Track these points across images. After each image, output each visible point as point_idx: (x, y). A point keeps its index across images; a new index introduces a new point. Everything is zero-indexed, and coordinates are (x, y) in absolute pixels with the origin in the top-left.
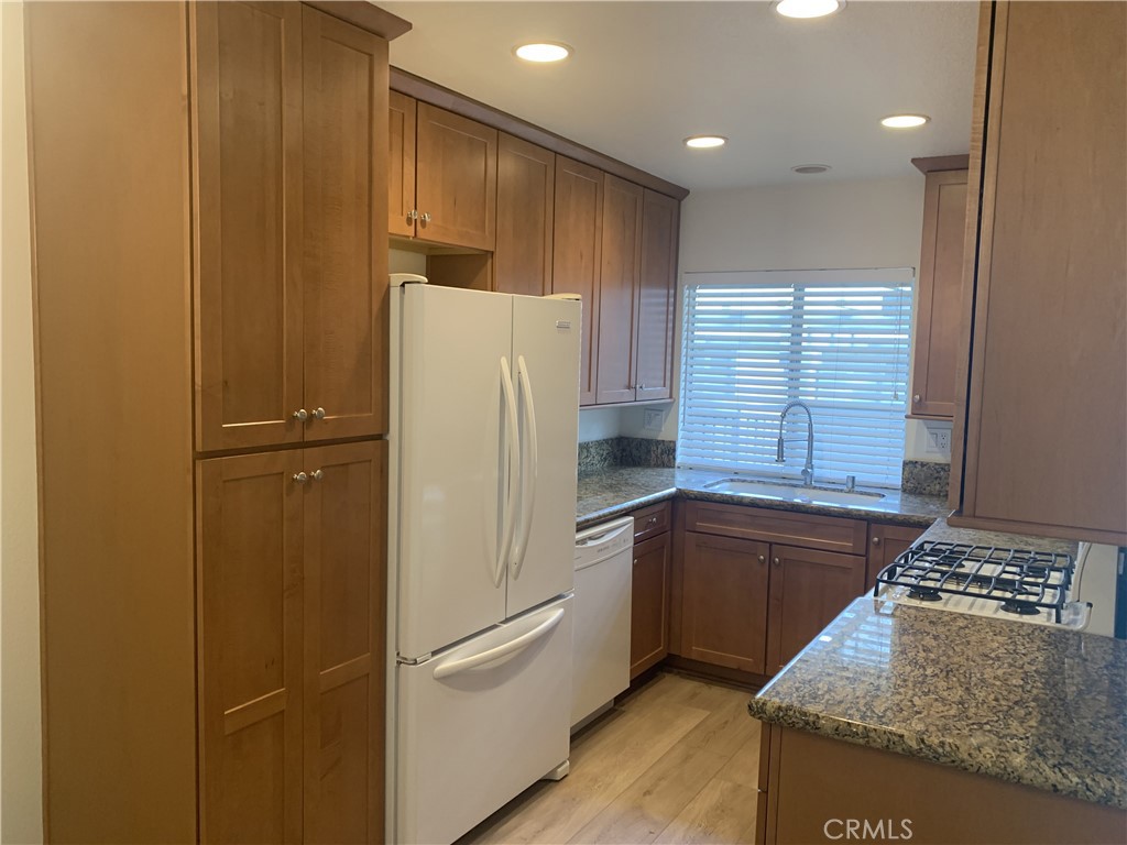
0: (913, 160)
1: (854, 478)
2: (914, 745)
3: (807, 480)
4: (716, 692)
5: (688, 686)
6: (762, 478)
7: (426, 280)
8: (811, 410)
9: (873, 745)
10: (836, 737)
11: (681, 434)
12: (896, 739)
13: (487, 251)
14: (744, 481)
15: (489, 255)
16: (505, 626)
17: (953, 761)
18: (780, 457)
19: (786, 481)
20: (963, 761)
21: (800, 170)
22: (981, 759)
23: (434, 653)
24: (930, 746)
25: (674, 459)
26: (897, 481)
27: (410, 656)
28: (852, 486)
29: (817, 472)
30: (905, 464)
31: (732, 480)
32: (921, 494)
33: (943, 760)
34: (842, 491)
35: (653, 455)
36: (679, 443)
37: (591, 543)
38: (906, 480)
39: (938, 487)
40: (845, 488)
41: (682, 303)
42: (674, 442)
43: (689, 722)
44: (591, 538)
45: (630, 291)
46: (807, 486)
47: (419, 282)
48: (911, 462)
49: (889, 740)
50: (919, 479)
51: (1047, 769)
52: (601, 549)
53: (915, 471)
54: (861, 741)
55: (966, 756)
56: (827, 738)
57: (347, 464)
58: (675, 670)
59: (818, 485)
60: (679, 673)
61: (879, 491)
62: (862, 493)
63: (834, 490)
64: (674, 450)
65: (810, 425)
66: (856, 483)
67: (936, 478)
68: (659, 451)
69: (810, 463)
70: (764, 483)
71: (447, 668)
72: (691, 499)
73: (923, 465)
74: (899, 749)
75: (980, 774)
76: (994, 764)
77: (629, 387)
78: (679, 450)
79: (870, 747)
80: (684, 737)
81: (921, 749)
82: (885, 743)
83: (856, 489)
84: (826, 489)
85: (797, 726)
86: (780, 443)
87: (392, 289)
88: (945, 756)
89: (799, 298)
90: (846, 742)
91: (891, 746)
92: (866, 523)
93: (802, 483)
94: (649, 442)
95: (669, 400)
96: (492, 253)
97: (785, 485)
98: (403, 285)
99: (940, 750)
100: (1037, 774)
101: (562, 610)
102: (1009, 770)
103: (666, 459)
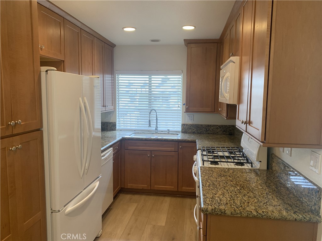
0: (184, 40)
1: (169, 130)
2: (255, 213)
3: (156, 131)
4: (136, 197)
5: (128, 196)
6: (143, 132)
7: (56, 69)
8: (157, 111)
9: (243, 216)
10: (231, 215)
11: (117, 120)
12: (250, 213)
13: (62, 60)
14: (138, 133)
15: (62, 62)
16: (84, 191)
17: (267, 217)
18: (150, 125)
19: (150, 132)
20: (270, 216)
21: (152, 41)
22: (275, 215)
23: (64, 206)
24: (260, 213)
25: (116, 128)
26: (180, 129)
27: (57, 209)
28: (169, 132)
29: (159, 129)
30: (182, 125)
31: (135, 133)
32: (186, 133)
33: (264, 217)
34: (166, 134)
35: (109, 127)
36: (117, 123)
37: (103, 158)
38: (182, 129)
39: (190, 130)
40: (166, 133)
41: (116, 80)
42: (116, 123)
43: (132, 208)
45: (102, 75)
46: (156, 133)
47: (53, 70)
48: (183, 124)
49: (248, 214)
50: (186, 129)
51: (293, 214)
52: (106, 159)
53: (185, 127)
54: (239, 215)
55: (271, 215)
56: (228, 216)
57: (29, 141)
58: (122, 192)
59: (159, 132)
60: (124, 193)
61: (176, 133)
62: (172, 134)
63: (164, 134)
64: (116, 125)
65: (157, 116)
66: (170, 131)
67: (190, 128)
68: (111, 126)
69: (157, 127)
70: (144, 133)
71: (69, 211)
72: (127, 140)
73: (187, 125)
74: (251, 216)
75: (275, 219)
76: (279, 215)
77: (104, 106)
78: (117, 125)
79: (242, 217)
80: (133, 213)
81: (258, 215)
82: (247, 215)
83: (170, 133)
84: (162, 134)
85: (218, 214)
86: (150, 121)
87: (41, 72)
88: (265, 216)
89: (150, 79)
90: (234, 217)
91: (249, 215)
92: (177, 142)
93: (155, 132)
94: (107, 123)
95: (114, 110)
96: (63, 61)
97: (150, 133)
98: (47, 71)
99: (263, 214)
100: (291, 216)
101: (99, 182)
102: (283, 217)
103: (113, 128)
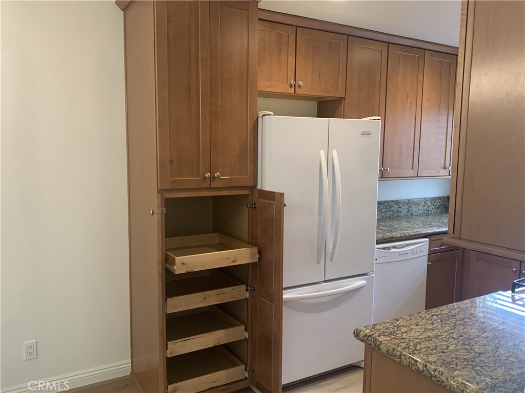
2: (421, 367)
7: (272, 114)
13: (341, 97)
15: (343, 100)
16: (325, 284)
17: (438, 381)
20: (443, 382)
24: (429, 370)
33: (433, 379)
37: (393, 250)
44: (394, 247)
52: (401, 254)
55: (445, 380)
56: (382, 355)
81: (424, 371)
87: (259, 119)
88: (435, 377)
91: (411, 365)
98: (262, 117)
101: (365, 282)
